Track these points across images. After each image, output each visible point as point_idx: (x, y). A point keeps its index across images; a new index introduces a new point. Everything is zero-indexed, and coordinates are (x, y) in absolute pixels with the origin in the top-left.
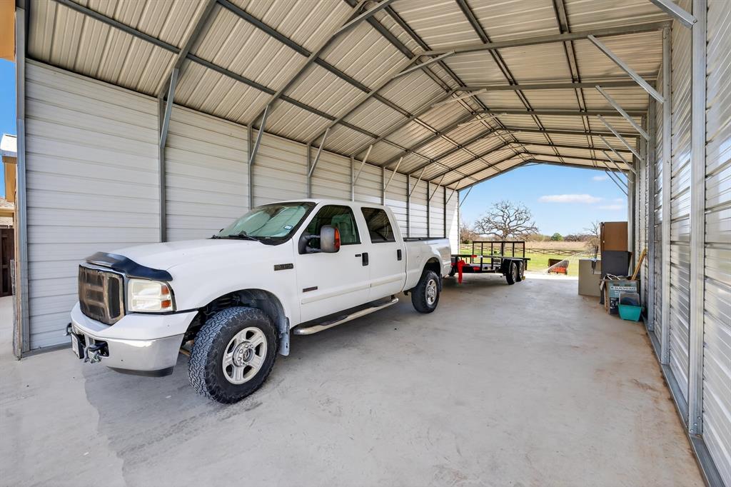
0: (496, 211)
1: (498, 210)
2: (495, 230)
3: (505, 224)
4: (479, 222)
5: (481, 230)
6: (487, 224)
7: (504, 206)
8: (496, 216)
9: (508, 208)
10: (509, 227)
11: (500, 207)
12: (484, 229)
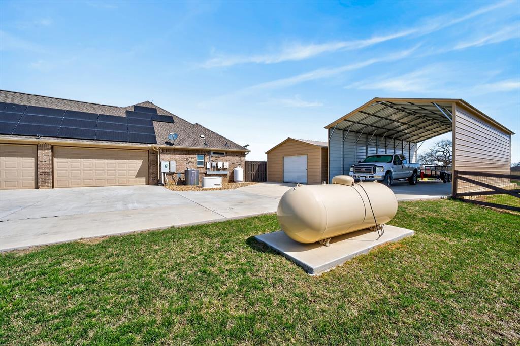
0: (437, 148)
1: (440, 147)
2: (436, 162)
3: (445, 157)
4: (422, 156)
5: (424, 162)
6: (430, 158)
7: (444, 144)
8: (437, 151)
9: (448, 146)
10: (449, 159)
11: (441, 144)
12: (426, 161)
